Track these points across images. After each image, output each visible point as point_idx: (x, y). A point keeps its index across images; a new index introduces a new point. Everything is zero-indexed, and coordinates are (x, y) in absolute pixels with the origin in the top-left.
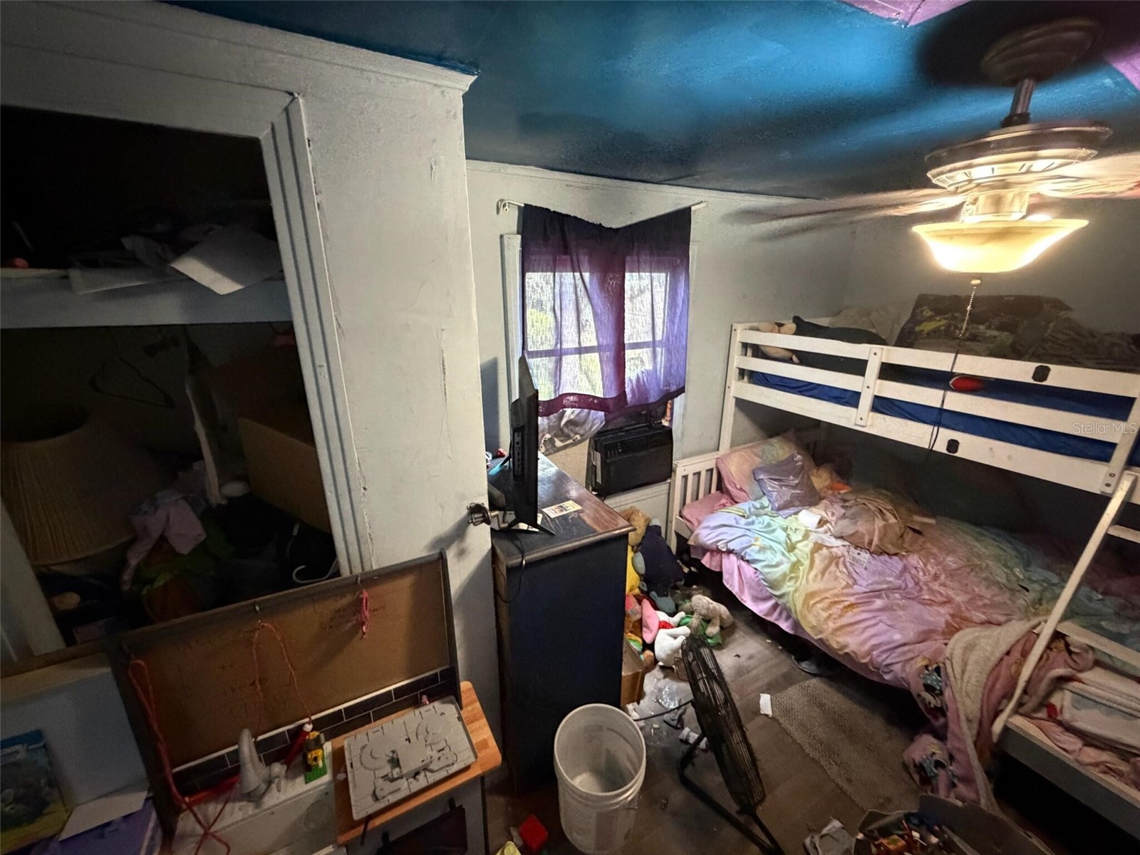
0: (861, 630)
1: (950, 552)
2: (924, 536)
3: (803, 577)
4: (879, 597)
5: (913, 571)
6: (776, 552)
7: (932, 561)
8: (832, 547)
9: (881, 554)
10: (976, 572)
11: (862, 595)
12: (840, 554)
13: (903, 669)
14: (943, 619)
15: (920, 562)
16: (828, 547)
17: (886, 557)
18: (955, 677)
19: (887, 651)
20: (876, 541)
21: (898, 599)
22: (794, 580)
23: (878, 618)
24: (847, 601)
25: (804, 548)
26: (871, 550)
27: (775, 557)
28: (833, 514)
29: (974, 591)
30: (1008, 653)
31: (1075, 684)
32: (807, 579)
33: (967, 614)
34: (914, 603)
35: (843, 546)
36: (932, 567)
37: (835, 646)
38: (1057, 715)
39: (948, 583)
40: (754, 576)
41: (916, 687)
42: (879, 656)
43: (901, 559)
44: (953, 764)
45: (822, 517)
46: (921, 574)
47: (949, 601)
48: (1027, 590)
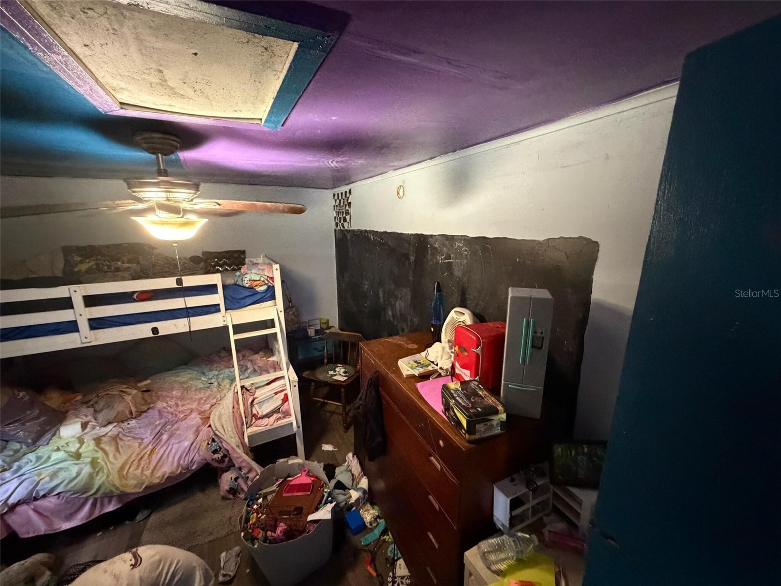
0: (166, 459)
1: (172, 389)
2: (153, 391)
3: (106, 464)
4: (162, 434)
5: (165, 410)
6: (68, 468)
7: (168, 399)
8: (107, 433)
9: (140, 415)
10: (190, 390)
11: (153, 441)
12: (117, 433)
13: (199, 455)
14: (198, 419)
15: (164, 404)
16: (104, 436)
17: (145, 414)
18: (223, 435)
19: (187, 455)
20: (133, 409)
21: (171, 428)
22: (101, 472)
23: (171, 444)
24: (147, 451)
25: (89, 447)
26: (134, 416)
27: (71, 470)
28: (86, 416)
29: (196, 398)
30: (233, 408)
31: (256, 400)
32: (110, 462)
33: (203, 410)
34: (179, 423)
35: (114, 427)
36: (171, 402)
37: (157, 481)
38: (257, 416)
39: (184, 403)
40: (59, 501)
41: (209, 456)
42: (184, 461)
43: (154, 409)
44: (242, 470)
45: (82, 422)
46: (169, 408)
47: (192, 411)
48: (212, 384)
